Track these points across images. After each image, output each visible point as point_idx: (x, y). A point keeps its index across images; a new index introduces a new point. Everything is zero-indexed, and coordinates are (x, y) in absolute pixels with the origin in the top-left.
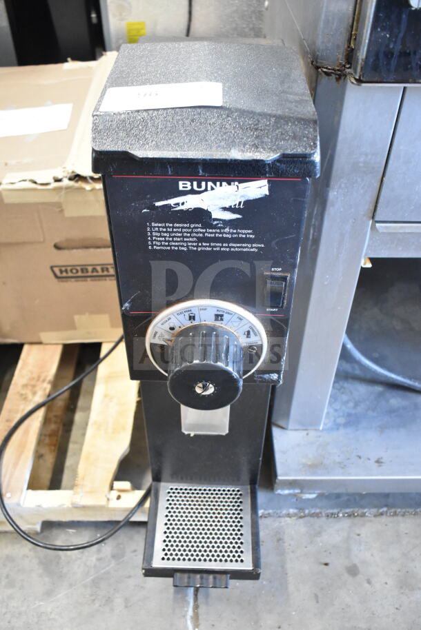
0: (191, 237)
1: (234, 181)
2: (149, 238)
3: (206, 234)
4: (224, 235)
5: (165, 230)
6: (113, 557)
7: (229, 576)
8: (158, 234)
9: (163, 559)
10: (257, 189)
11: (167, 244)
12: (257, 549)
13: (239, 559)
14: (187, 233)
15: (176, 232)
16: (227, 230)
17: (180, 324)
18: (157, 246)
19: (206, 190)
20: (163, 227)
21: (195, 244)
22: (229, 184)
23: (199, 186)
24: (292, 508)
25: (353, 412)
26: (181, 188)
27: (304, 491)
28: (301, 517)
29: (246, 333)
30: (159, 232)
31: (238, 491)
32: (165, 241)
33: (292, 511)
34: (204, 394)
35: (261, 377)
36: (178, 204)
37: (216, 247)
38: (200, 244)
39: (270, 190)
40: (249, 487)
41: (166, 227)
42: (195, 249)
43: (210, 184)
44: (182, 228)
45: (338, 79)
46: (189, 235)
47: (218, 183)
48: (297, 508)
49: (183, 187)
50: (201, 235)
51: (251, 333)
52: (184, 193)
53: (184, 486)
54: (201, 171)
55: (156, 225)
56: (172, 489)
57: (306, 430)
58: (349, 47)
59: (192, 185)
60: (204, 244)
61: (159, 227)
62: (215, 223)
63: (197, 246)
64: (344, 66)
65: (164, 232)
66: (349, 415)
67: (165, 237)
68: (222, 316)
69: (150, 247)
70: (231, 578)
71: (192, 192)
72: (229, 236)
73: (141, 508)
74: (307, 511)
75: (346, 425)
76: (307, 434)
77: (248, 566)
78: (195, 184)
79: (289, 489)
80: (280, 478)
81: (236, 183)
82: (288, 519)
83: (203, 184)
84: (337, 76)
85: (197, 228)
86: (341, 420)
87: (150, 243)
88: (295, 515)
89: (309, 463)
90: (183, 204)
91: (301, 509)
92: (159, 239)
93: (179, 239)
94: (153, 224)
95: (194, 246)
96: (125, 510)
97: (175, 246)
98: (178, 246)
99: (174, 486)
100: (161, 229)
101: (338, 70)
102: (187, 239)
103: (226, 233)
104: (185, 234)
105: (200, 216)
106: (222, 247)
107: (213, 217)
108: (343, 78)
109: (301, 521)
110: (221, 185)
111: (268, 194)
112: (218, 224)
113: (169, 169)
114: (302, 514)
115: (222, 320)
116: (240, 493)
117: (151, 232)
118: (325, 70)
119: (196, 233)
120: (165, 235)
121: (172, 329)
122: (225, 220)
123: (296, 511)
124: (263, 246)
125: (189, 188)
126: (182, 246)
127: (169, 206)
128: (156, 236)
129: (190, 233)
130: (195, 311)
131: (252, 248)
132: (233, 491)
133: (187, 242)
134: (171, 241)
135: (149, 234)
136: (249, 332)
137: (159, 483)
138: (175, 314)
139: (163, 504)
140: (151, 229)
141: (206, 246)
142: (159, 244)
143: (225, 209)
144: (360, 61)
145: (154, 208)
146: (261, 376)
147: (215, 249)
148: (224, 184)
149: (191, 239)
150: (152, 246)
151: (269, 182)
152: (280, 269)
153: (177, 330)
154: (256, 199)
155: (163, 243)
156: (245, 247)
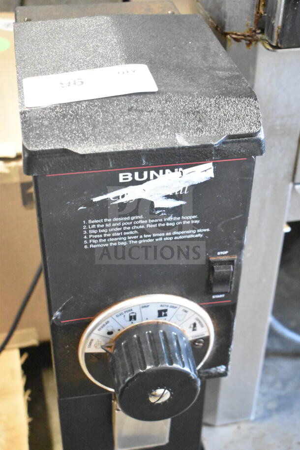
0: (131, 230)
1: (178, 167)
2: (85, 237)
3: (148, 226)
4: (168, 224)
5: (102, 226)
8: (95, 232)
10: (203, 173)
11: (104, 240)
14: (128, 226)
15: (115, 227)
16: (170, 218)
17: (119, 327)
18: (94, 244)
19: (148, 179)
20: (101, 224)
21: (135, 237)
22: (173, 171)
23: (141, 176)
26: (121, 180)
29: (192, 326)
30: (96, 229)
32: (103, 238)
34: (160, 402)
35: (207, 373)
36: (118, 197)
37: (158, 237)
38: (141, 237)
39: (215, 172)
41: (104, 223)
42: (136, 242)
43: (152, 173)
44: (122, 222)
45: (249, 45)
46: (129, 228)
47: (161, 171)
49: (124, 179)
50: (143, 227)
51: (198, 325)
52: (125, 185)
54: (144, 162)
55: (93, 222)
57: (236, 423)
58: (258, 13)
59: (133, 176)
60: (145, 236)
61: (96, 224)
62: (158, 212)
63: (138, 239)
64: (255, 31)
65: (102, 228)
66: (280, 398)
67: (103, 233)
68: (165, 311)
69: (86, 247)
71: (134, 183)
72: (173, 224)
75: (279, 410)
76: (239, 428)
78: (137, 174)
81: (181, 169)
83: (145, 173)
84: (248, 42)
85: (138, 220)
86: (272, 405)
87: (86, 242)
90: (123, 196)
92: (96, 236)
93: (118, 234)
94: (90, 221)
95: (134, 240)
97: (114, 242)
98: (117, 242)
100: (98, 226)
101: (248, 36)
102: (128, 233)
103: (169, 222)
104: (125, 228)
106: (163, 237)
107: (156, 206)
108: (253, 43)
110: (164, 173)
111: (213, 176)
112: (160, 213)
113: (111, 163)
115: (166, 315)
117: (88, 230)
118: (234, 36)
119: (136, 225)
120: (104, 231)
121: (110, 333)
122: (168, 208)
124: (208, 230)
125: (130, 179)
126: (122, 241)
127: (106, 201)
128: (94, 234)
129: (131, 226)
130: (136, 310)
131: (197, 233)
133: (126, 236)
134: (109, 237)
135: (85, 232)
136: (195, 325)
138: (114, 317)
140: (87, 227)
141: (147, 238)
142: (95, 241)
143: (168, 197)
144: (276, 29)
145: (91, 204)
146: (207, 370)
147: (157, 240)
148: (167, 171)
149: (131, 233)
150: (88, 245)
151: (214, 164)
152: (226, 252)
153: (116, 334)
154: (201, 183)
155: (100, 240)
156: (190, 234)
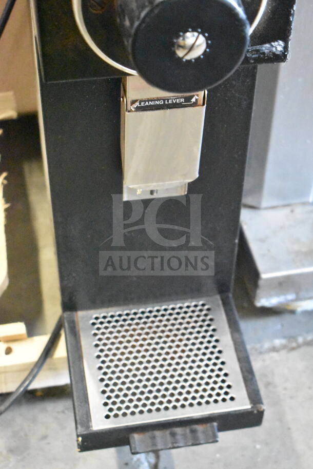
7: (215, 424)
9: (107, 417)
12: (252, 379)
13: (228, 397)
24: (277, 337)
27: (302, 294)
28: (293, 349)
31: (203, 305)
33: (278, 342)
34: (188, 58)
40: (218, 297)
48: (284, 337)
53: (115, 311)
56: (97, 318)
57: (289, 205)
70: (221, 429)
73: (48, 361)
74: (300, 340)
76: (292, 211)
77: (243, 404)
79: (278, 295)
80: (264, 276)
82: (274, 354)
88: (284, 347)
89: (304, 250)
91: (292, 338)
109: (294, 354)
114: (294, 345)
116: (206, 307)
123: (284, 341)
132: (196, 306)
137: (74, 313)
139: (87, 343)
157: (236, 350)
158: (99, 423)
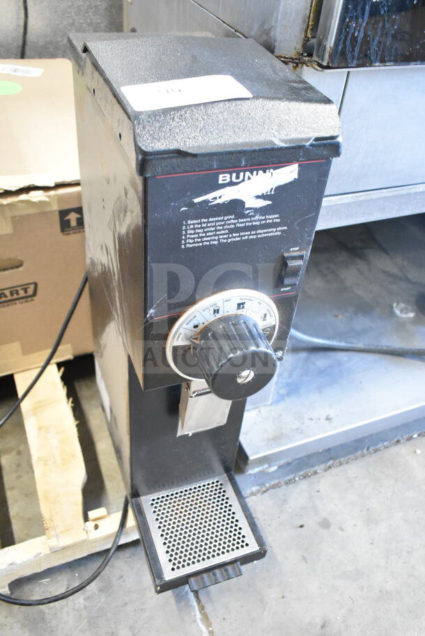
0: (223, 229)
1: (269, 169)
2: (183, 237)
3: (238, 225)
4: (254, 223)
5: (199, 226)
6: (101, 590)
7: (239, 563)
8: (192, 232)
9: (173, 569)
10: (289, 173)
11: (199, 240)
12: (256, 530)
13: (244, 544)
14: (220, 226)
15: (209, 227)
16: (257, 217)
17: (203, 320)
18: (190, 243)
19: (243, 180)
20: (198, 224)
21: (226, 236)
22: (265, 172)
23: (238, 177)
24: (254, 486)
25: (290, 381)
26: (220, 182)
27: (272, 464)
28: (264, 492)
29: (263, 317)
30: (194, 229)
31: (217, 482)
32: (199, 238)
33: (254, 489)
34: (244, 382)
36: (216, 198)
37: (244, 236)
38: (231, 236)
39: (299, 174)
40: (225, 475)
41: (201, 223)
42: (225, 241)
43: (248, 174)
44: (216, 221)
45: (295, 68)
46: (221, 228)
47: (255, 172)
48: (258, 485)
49: (223, 180)
50: (233, 226)
51: (268, 316)
52: (223, 186)
53: (164, 493)
54: (243, 163)
55: (192, 222)
56: (153, 500)
57: (257, 408)
58: (306, 37)
59: (231, 178)
60: (234, 235)
61: (194, 224)
62: (248, 212)
63: (227, 238)
64: (302, 54)
65: (198, 228)
66: (288, 384)
67: (198, 233)
68: (243, 304)
69: (183, 247)
70: (241, 565)
71: (231, 184)
72: (258, 223)
73: (124, 530)
74: (267, 485)
75: (289, 394)
76: (259, 411)
77: (254, 547)
78: (234, 175)
79: (258, 467)
80: (251, 458)
81: (272, 170)
82: (254, 497)
83: (242, 174)
84: (295, 65)
85: (230, 219)
86: (283, 391)
87: (183, 242)
88: (258, 491)
89: (271, 437)
90: (220, 197)
91: (262, 485)
92: (192, 236)
93: (211, 234)
94: (189, 222)
95: (224, 239)
96: (108, 537)
97: (207, 241)
98: (209, 241)
99: (155, 496)
100: (196, 226)
101: (296, 59)
102: (220, 232)
103: (255, 221)
104: (218, 228)
105: (235, 207)
106: (250, 235)
107: (247, 206)
108: (300, 66)
109: (266, 495)
110: (257, 174)
111: (297, 178)
112: (249, 213)
113: (215, 163)
114: (264, 489)
115: (243, 307)
116: (219, 483)
117: (186, 231)
118: (282, 59)
119: (228, 225)
120: (199, 231)
121: (196, 327)
122: (256, 208)
123: (258, 488)
124: (286, 228)
125: (228, 180)
126: (215, 240)
127: (207, 202)
128: (190, 234)
129: (223, 225)
130: (220, 304)
131: (276, 231)
132: (213, 483)
133: (218, 235)
134: (203, 237)
135: (184, 232)
136: (265, 315)
137: (138, 498)
138: (201, 311)
139: (150, 517)
140: (186, 227)
141: (235, 237)
142: (191, 241)
143: (258, 197)
144: (328, 49)
145: (192, 205)
147: (243, 238)
148: (260, 172)
149: (223, 232)
150: (185, 245)
151: (299, 166)
152: (298, 248)
153: (201, 326)
154: (287, 184)
155: (196, 240)
156: (271, 232)
157: (244, 511)
158: (169, 575)
